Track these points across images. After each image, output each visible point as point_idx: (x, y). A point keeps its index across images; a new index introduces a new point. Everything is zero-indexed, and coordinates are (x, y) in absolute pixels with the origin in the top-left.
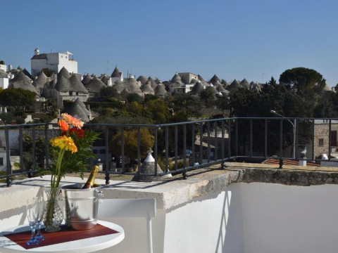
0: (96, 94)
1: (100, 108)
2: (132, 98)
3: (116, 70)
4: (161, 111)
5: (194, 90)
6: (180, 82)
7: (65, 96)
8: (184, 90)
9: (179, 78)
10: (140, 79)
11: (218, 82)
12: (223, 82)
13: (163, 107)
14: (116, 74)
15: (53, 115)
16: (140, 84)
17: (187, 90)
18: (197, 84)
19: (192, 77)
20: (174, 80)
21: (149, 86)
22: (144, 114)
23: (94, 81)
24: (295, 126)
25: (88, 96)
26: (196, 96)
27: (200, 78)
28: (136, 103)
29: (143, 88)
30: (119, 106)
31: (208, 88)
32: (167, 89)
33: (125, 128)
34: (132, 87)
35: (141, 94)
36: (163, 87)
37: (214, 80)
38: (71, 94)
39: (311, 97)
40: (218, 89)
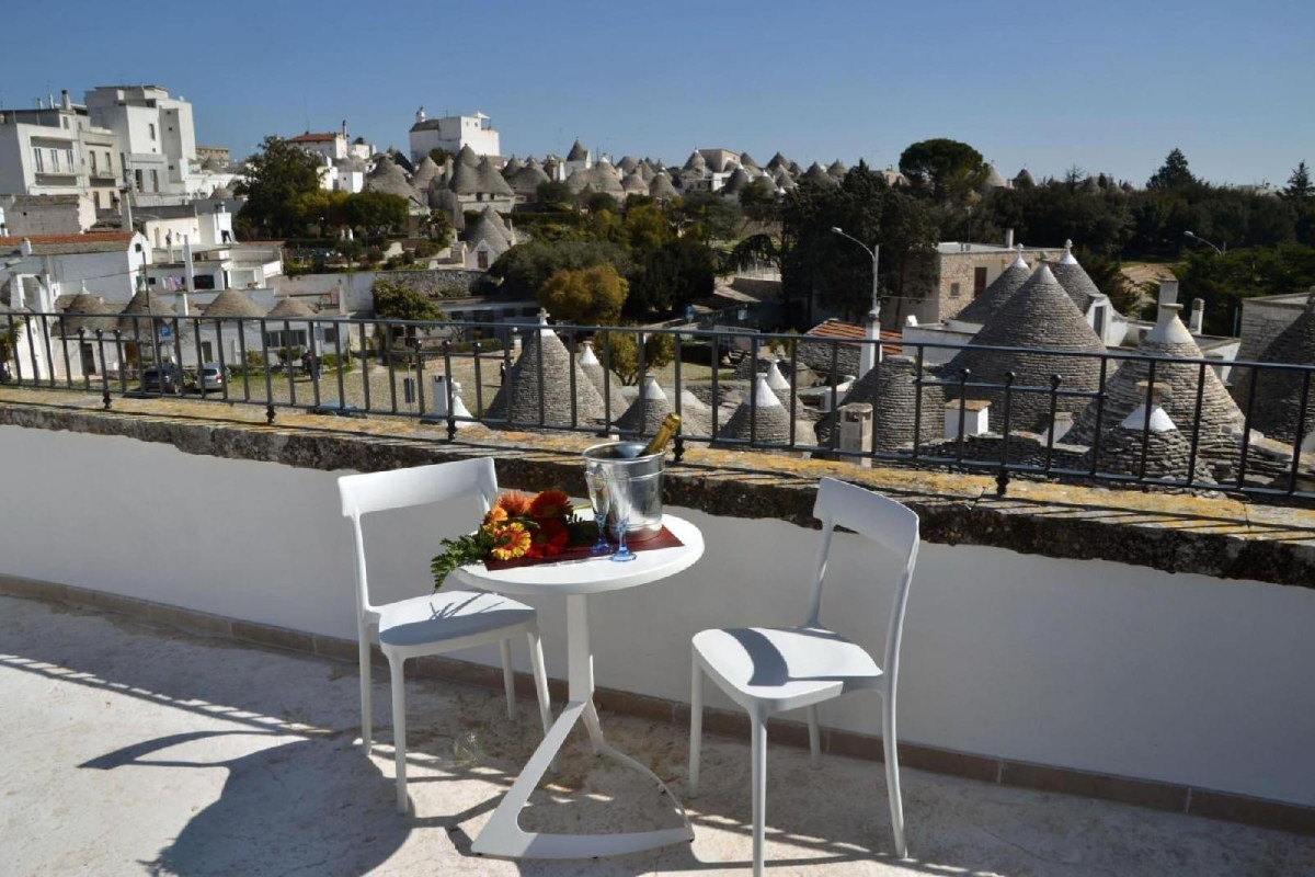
0: (530, 197)
1: (534, 225)
2: (599, 202)
3: (576, 147)
4: (653, 229)
5: (730, 184)
6: (704, 170)
7: (467, 203)
8: (710, 184)
9: (701, 160)
10: (623, 164)
11: (783, 169)
12: (793, 168)
13: (656, 220)
14: (575, 154)
15: (441, 242)
16: (620, 174)
17: (718, 185)
18: (737, 173)
19: (727, 158)
20: (690, 165)
21: (639, 176)
22: (613, 236)
23: (528, 170)
24: (876, 259)
25: (513, 201)
26: (733, 198)
27: (744, 159)
28: (606, 214)
29: (625, 182)
30: (573, 219)
31: (759, 179)
32: (677, 183)
33: (567, 266)
34: (603, 180)
35: (621, 196)
36: (666, 180)
37: (774, 164)
38: (479, 197)
39: (964, 197)
40: (779, 183)
